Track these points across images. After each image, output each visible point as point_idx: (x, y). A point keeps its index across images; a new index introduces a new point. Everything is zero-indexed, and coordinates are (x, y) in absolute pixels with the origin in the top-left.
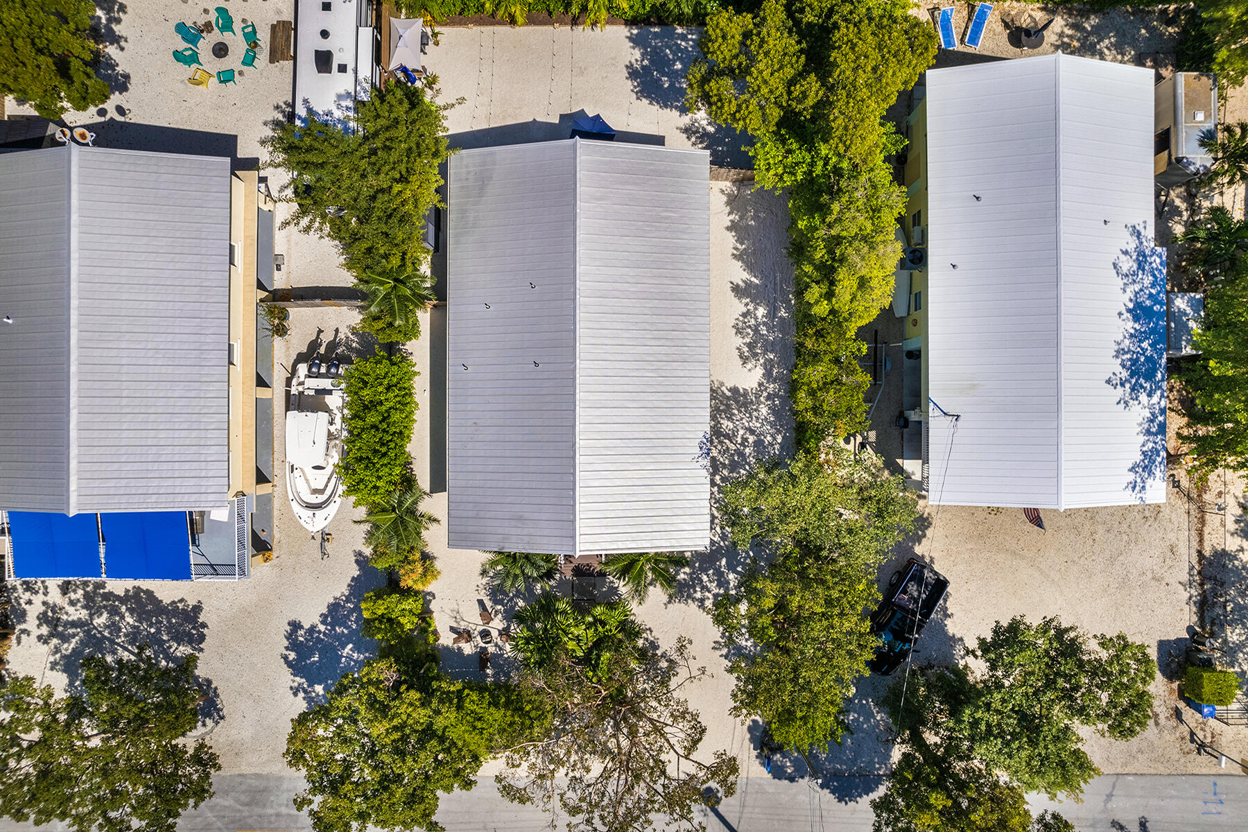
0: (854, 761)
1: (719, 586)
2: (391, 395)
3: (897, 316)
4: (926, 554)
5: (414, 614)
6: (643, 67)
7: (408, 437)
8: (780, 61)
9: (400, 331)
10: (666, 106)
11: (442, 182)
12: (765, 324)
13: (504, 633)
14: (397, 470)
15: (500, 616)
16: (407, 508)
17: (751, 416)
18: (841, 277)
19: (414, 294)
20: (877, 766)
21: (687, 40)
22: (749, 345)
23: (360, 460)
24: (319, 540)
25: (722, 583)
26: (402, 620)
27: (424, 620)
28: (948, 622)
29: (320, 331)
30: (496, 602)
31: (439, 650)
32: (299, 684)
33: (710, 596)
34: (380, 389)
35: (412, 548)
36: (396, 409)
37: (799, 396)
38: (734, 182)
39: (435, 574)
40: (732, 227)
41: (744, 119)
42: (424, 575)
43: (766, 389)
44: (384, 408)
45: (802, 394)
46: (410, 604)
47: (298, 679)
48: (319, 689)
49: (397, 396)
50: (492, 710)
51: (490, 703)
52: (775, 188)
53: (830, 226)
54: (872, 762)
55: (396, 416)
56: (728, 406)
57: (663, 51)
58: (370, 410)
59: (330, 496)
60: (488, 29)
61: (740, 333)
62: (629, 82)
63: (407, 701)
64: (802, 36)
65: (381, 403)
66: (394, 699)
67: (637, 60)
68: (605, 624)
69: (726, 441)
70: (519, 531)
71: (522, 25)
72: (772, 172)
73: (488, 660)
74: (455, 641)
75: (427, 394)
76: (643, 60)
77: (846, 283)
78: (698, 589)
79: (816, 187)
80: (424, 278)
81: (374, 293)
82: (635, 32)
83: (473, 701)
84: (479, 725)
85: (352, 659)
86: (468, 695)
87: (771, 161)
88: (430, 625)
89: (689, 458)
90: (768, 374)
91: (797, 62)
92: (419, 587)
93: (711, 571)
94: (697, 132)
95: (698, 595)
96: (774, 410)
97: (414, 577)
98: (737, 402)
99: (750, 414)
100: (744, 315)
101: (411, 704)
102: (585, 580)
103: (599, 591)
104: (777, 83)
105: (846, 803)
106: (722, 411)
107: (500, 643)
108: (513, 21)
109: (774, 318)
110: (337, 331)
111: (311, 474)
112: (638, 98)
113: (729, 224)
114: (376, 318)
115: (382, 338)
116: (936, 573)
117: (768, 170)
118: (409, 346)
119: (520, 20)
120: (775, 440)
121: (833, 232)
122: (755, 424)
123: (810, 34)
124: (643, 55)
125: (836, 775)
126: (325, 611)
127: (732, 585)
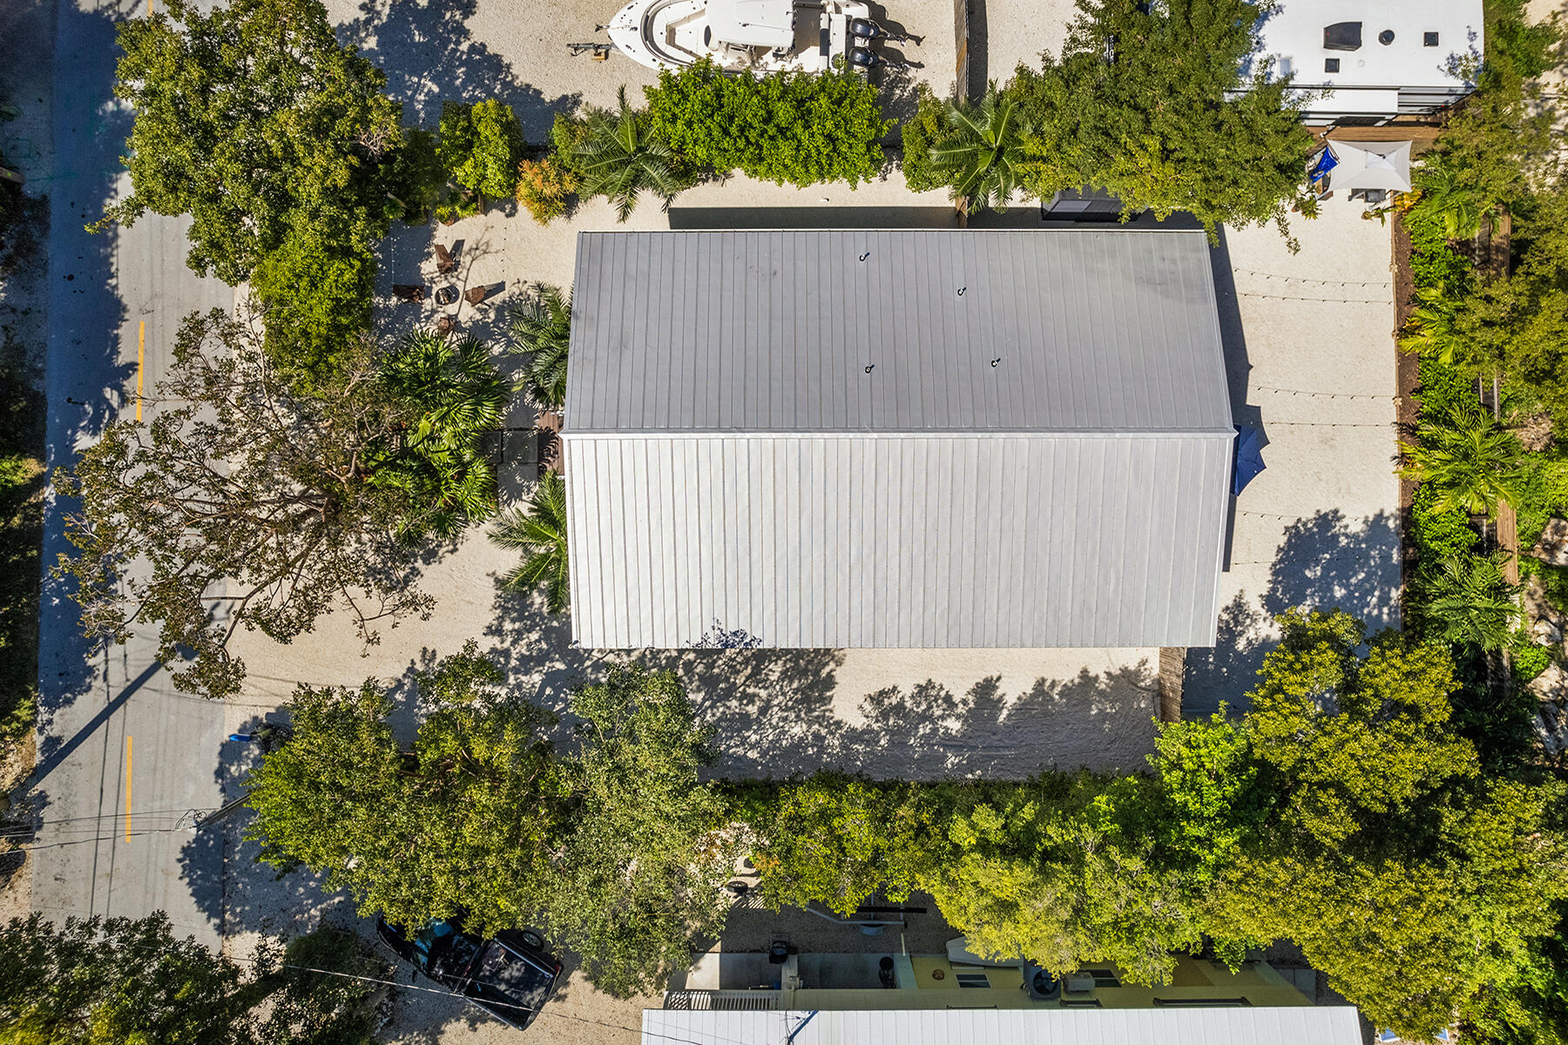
0: (246, 872)
1: (523, 659)
2: (820, 140)
3: (949, 944)
4: (570, 990)
5: (479, 182)
6: (1336, 537)
7: (755, 172)
8: (1374, 770)
9: (920, 157)
10: (1276, 573)
11: (1160, 218)
12: (935, 731)
13: (453, 324)
14: (701, 152)
15: (478, 316)
16: (643, 171)
17: (787, 709)
18: (1017, 870)
19: (979, 178)
20: (238, 910)
21: (1380, 605)
22: (901, 705)
23: (719, 95)
24: (598, 39)
25: (527, 664)
26: (469, 163)
27: (474, 199)
28: (463, 1024)
29: (918, 40)
30: (500, 310)
31: (428, 223)
32: (379, 13)
33: (507, 644)
34: (829, 125)
35: (582, 180)
36: (797, 149)
37: (819, 795)
38: (1159, 682)
39: (543, 216)
40: (1087, 679)
41: (1273, 708)
42: (541, 199)
43: (831, 733)
44: (798, 129)
45: (822, 798)
46: (494, 174)
47: (387, 10)
48: (371, 43)
49: (819, 153)
50: (328, 304)
51: (338, 300)
52: (1157, 754)
53: (1100, 849)
54: (245, 900)
55: (786, 149)
56: (803, 673)
57: (1362, 567)
58: (797, 109)
59: (664, 54)
60: (1389, 294)
61: (920, 693)
62: (1312, 515)
63: (332, 166)
64: (1417, 805)
65: (807, 126)
66: (337, 147)
67: (1346, 527)
68: (458, 481)
69: (749, 670)
70: (603, 342)
71: (1399, 346)
72: (1185, 751)
73: (411, 298)
74: (441, 249)
75: (822, 203)
76: (1347, 536)
77: (1007, 880)
78: (517, 625)
79: (1161, 824)
80: (1004, 195)
81: (980, 117)
82: (1391, 524)
83: (342, 274)
84: (304, 283)
85: (415, 92)
86: (352, 267)
87: (1203, 751)
88: (464, 208)
89: (719, 615)
90: (854, 736)
91: (1374, 798)
92: (523, 190)
93: (544, 646)
94: (1237, 623)
95: (508, 626)
96: (798, 746)
97: (537, 183)
98: (811, 687)
99: (792, 708)
100: (948, 699)
101: (327, 172)
102: (532, 449)
103: (515, 471)
104: (1339, 765)
105: (180, 861)
106: (797, 663)
107: (437, 317)
108: (1403, 332)
109: (945, 746)
110: (920, 66)
111: (699, 26)
112: (1287, 529)
113: (1092, 674)
114: (940, 122)
115: (908, 131)
116: (539, 1008)
117: (1188, 744)
118: (897, 177)
119: (1408, 344)
120: (749, 748)
121: (1089, 856)
122: (775, 715)
123: (1420, 820)
124: (1355, 537)
125: (225, 844)
126: (490, 50)
127: (523, 678)
